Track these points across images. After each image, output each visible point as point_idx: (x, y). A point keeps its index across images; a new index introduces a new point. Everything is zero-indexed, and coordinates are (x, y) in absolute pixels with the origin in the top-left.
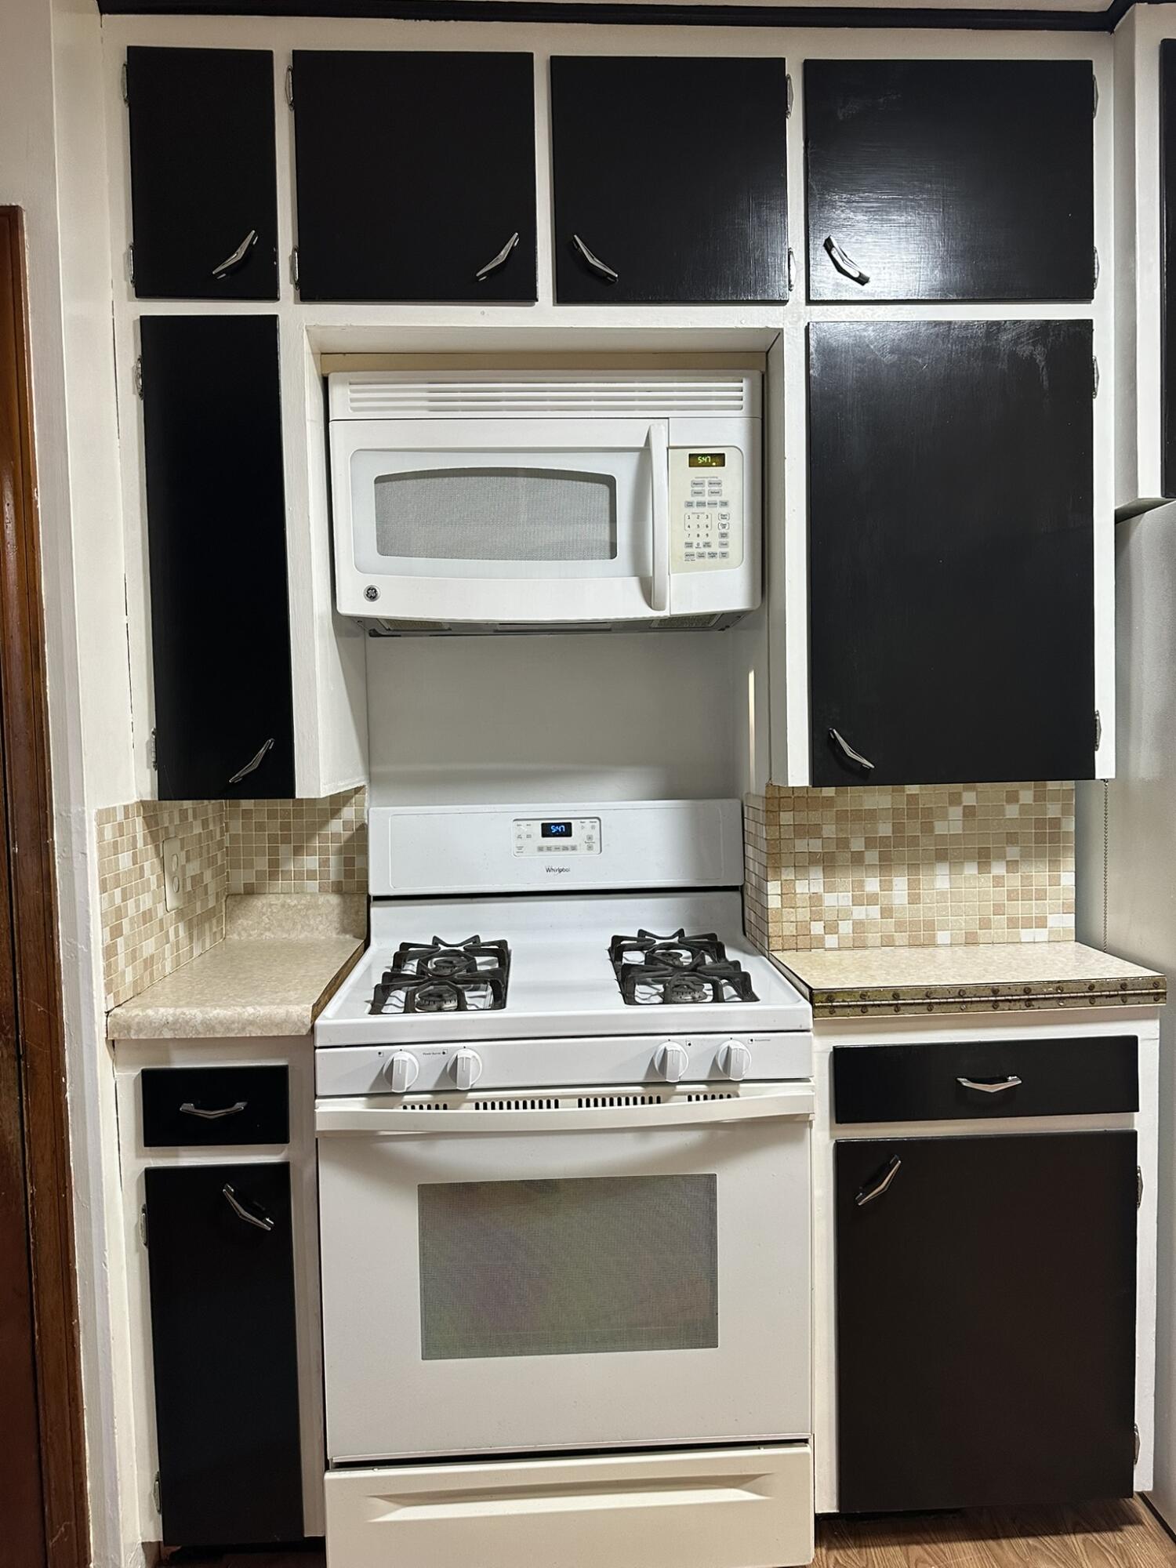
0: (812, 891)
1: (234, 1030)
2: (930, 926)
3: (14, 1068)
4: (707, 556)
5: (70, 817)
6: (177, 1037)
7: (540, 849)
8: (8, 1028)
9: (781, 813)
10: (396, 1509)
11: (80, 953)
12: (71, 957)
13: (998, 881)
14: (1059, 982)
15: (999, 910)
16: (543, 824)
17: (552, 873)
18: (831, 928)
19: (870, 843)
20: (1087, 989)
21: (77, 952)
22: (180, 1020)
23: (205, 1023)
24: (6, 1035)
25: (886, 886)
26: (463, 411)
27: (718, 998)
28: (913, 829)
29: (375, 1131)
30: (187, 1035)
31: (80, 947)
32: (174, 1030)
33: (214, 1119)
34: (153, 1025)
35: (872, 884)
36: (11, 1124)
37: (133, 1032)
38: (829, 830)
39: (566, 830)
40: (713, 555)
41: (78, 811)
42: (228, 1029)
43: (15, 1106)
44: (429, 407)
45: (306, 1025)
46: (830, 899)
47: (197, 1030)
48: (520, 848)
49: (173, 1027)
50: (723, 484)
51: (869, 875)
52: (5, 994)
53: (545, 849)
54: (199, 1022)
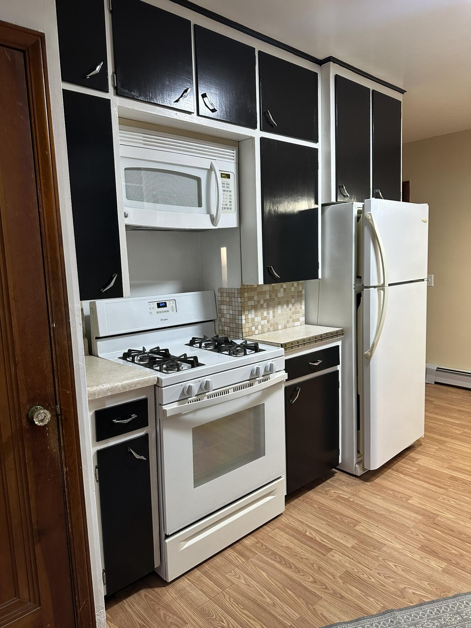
0: (252, 317)
1: (132, 387)
2: (277, 324)
3: (55, 420)
4: (226, 208)
5: (74, 310)
6: (113, 394)
7: (157, 312)
8: (52, 404)
9: (245, 293)
10: (186, 543)
11: (80, 366)
12: (77, 368)
13: (290, 309)
14: (326, 333)
15: (291, 317)
16: (157, 303)
17: (163, 321)
18: (257, 328)
19: (265, 301)
20: (331, 334)
21: (79, 366)
22: (114, 387)
23: (123, 386)
24: (51, 407)
25: (268, 314)
26: (154, 146)
27: (245, 354)
28: (273, 297)
29: (181, 413)
30: (116, 393)
31: (80, 363)
32: (112, 391)
33: (127, 423)
34: (104, 391)
35: (265, 314)
36: (54, 445)
37: (96, 395)
38: (256, 298)
39: (165, 305)
40: (228, 208)
41: (77, 307)
42: (131, 387)
43: (56, 437)
44: (144, 143)
45: (156, 380)
46: (256, 319)
47: (120, 390)
48: (151, 313)
49: (111, 390)
50: (230, 184)
51: (265, 310)
52: (50, 389)
53: (159, 312)
54: (120, 386)
